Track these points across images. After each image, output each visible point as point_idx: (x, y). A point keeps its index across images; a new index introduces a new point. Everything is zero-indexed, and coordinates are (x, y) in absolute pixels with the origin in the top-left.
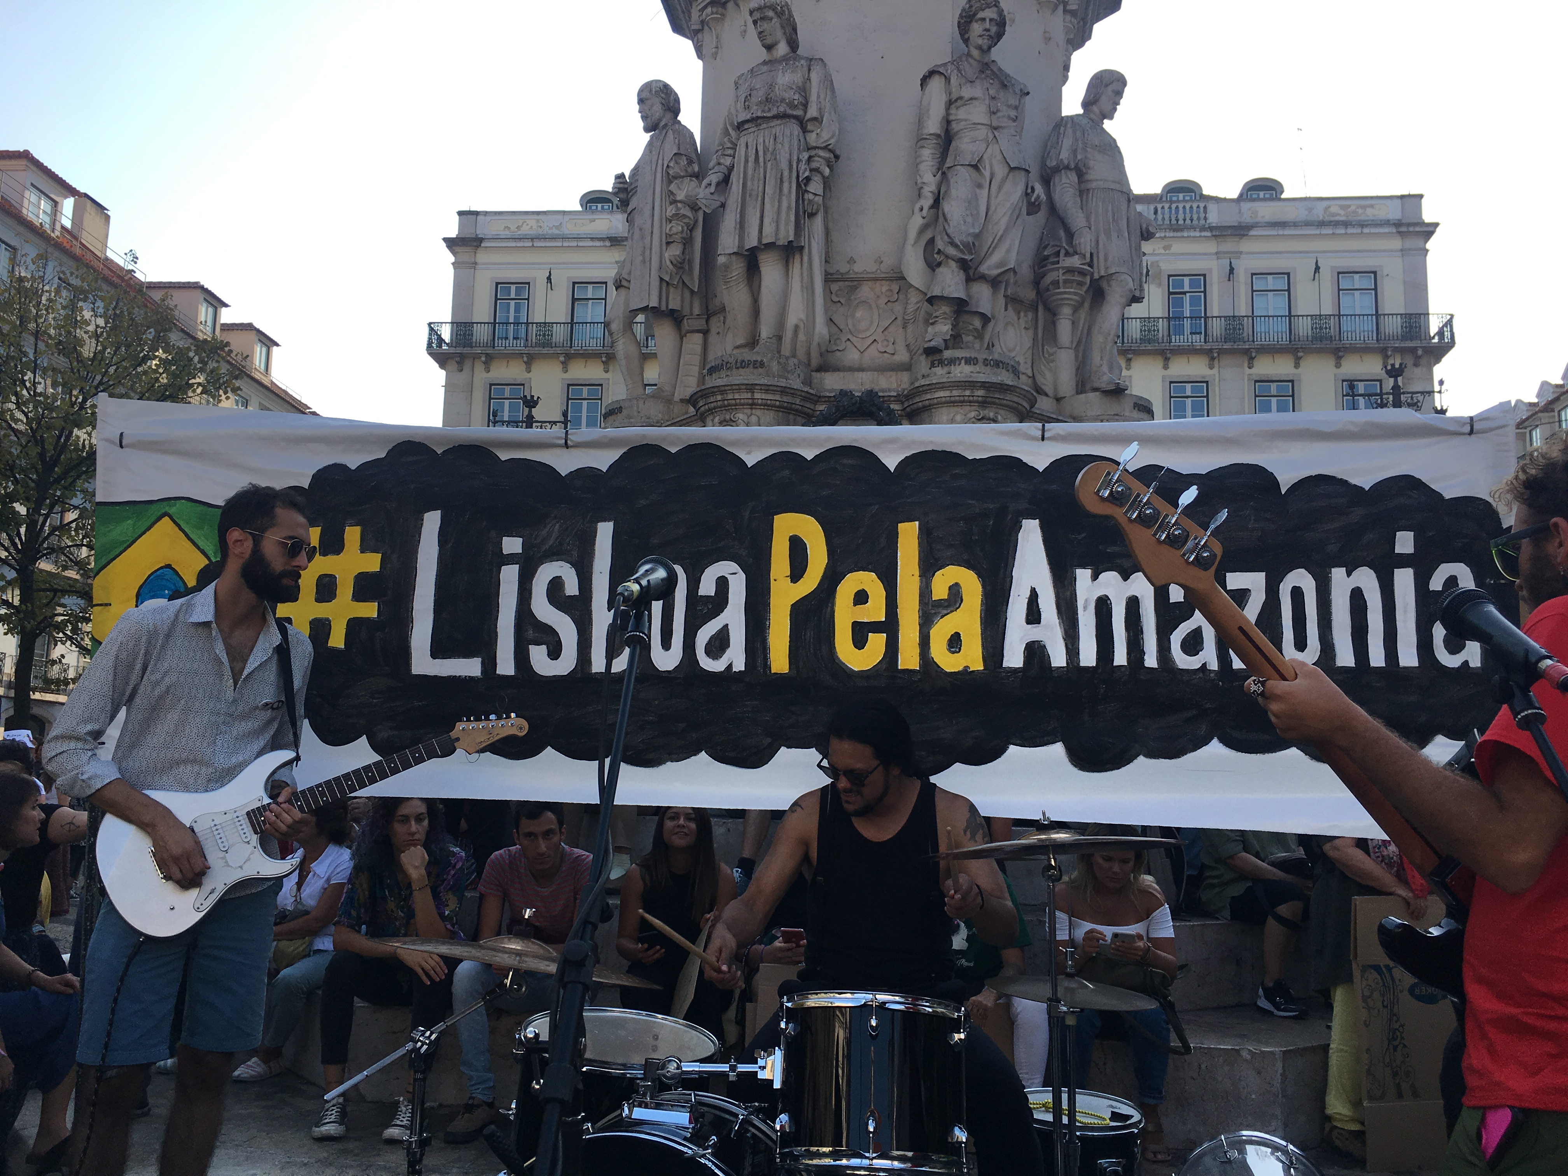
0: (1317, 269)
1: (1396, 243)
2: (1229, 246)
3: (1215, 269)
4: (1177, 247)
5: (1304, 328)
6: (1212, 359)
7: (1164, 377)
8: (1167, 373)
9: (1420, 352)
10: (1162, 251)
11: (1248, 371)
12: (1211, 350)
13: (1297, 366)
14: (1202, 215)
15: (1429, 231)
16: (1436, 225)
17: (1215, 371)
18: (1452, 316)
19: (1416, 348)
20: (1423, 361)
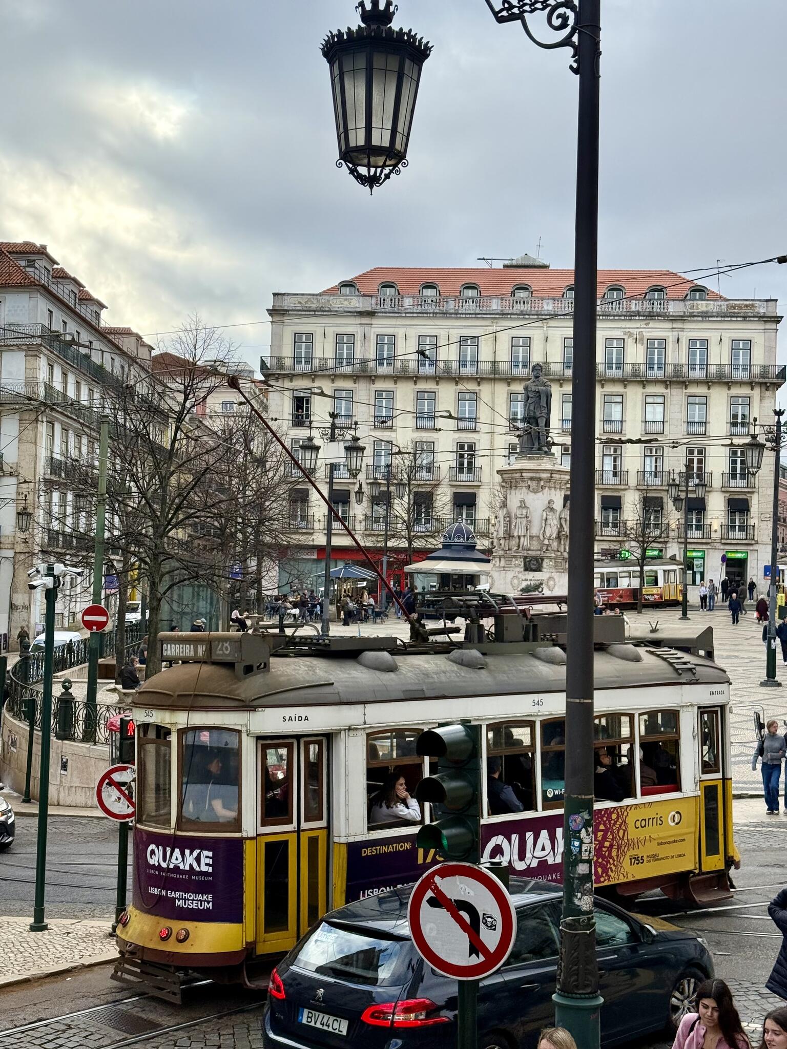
0: (721, 340)
1: (761, 326)
2: (678, 325)
3: (671, 336)
4: (652, 325)
5: (713, 370)
6: (667, 385)
7: (643, 393)
8: (644, 391)
9: (768, 384)
10: (645, 326)
11: (685, 391)
12: (666, 382)
13: (709, 388)
14: (666, 307)
15: (777, 320)
16: (782, 317)
17: (668, 391)
18: (785, 366)
19: (766, 383)
20: (771, 388)
